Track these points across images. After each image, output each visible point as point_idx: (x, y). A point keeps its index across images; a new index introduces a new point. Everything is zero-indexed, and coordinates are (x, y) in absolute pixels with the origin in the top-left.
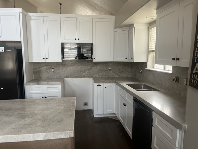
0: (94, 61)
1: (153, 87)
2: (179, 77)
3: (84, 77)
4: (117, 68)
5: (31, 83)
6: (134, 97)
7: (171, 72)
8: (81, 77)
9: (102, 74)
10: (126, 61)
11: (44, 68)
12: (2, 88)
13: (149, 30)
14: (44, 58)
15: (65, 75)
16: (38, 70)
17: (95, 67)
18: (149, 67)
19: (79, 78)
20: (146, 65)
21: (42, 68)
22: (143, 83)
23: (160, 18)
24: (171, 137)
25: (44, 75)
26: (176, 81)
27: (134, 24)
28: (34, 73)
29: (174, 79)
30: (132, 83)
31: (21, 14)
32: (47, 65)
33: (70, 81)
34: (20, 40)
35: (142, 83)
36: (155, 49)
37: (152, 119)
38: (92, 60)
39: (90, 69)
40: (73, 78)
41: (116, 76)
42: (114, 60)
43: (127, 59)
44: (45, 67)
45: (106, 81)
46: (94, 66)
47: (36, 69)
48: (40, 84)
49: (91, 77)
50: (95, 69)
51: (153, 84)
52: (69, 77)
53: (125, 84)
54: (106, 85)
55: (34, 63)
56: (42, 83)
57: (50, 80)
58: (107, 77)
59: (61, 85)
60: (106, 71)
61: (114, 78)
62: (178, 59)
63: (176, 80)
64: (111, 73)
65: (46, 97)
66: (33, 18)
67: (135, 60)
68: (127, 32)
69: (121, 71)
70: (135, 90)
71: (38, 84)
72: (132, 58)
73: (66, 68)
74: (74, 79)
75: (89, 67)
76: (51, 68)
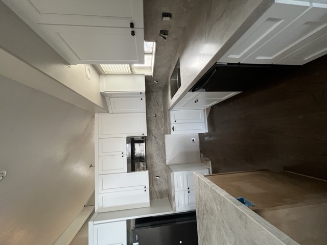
0: (146, 134)
1: (174, 67)
2: (161, 31)
3: (164, 143)
4: (153, 108)
5: (174, 206)
6: (189, 91)
7: (155, 43)
8: (165, 147)
9: (160, 124)
10: (144, 99)
11: (156, 188)
12: (181, 242)
13: (107, 75)
14: (145, 191)
15: (163, 164)
16: (158, 194)
17: (153, 132)
18: (150, 73)
19: (166, 149)
20: (148, 76)
21: (156, 189)
22: (169, 79)
23: (80, 59)
24: (282, 21)
25: (164, 187)
26: (167, 35)
27: (101, 93)
28: (161, 198)
29: (164, 37)
30: (170, 92)
31: (95, 222)
32: (153, 185)
33: (169, 158)
34: (125, 222)
35: (169, 81)
36: (129, 65)
37: (228, 64)
38: (145, 137)
39: (156, 138)
40: (165, 155)
41: (162, 109)
42: (144, 112)
43: (143, 98)
44: (155, 186)
45: (168, 121)
46: (152, 134)
47: (157, 196)
48: (174, 196)
49: (164, 136)
50: (155, 131)
51: (170, 68)
52: (165, 160)
53: (172, 101)
54: (172, 121)
55: (151, 198)
56: (173, 194)
57: (168, 181)
58: (164, 118)
59: (174, 172)
60: (157, 120)
61: (164, 110)
62: (132, 25)
63: (165, 34)
64: (159, 115)
65: (188, 189)
66: (101, 205)
67: (143, 89)
68: (112, 99)
69: (156, 103)
70: (179, 90)
71: (174, 198)
72: (141, 93)
73: (156, 163)
74: (167, 154)
75: (154, 138)
76: (156, 180)
